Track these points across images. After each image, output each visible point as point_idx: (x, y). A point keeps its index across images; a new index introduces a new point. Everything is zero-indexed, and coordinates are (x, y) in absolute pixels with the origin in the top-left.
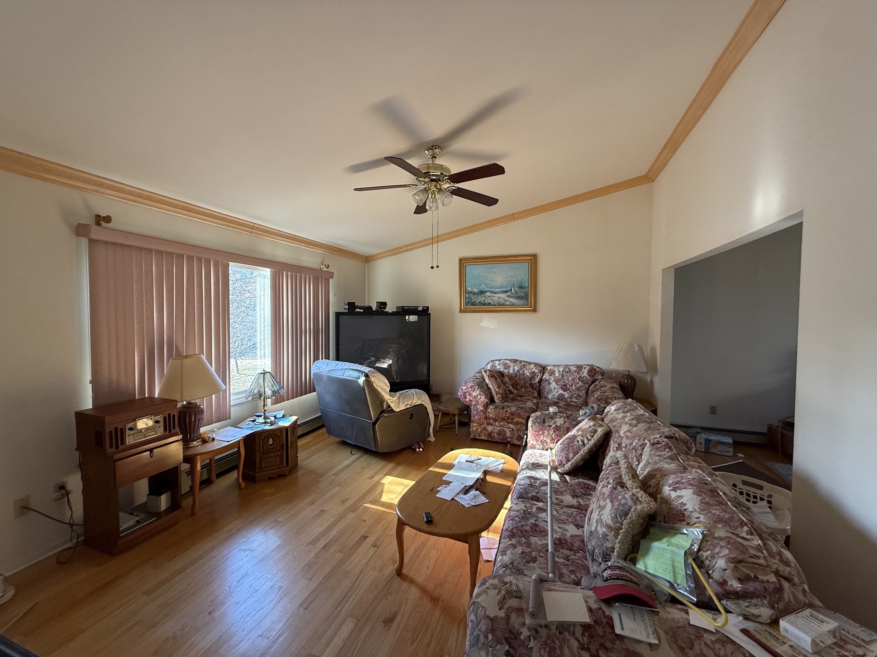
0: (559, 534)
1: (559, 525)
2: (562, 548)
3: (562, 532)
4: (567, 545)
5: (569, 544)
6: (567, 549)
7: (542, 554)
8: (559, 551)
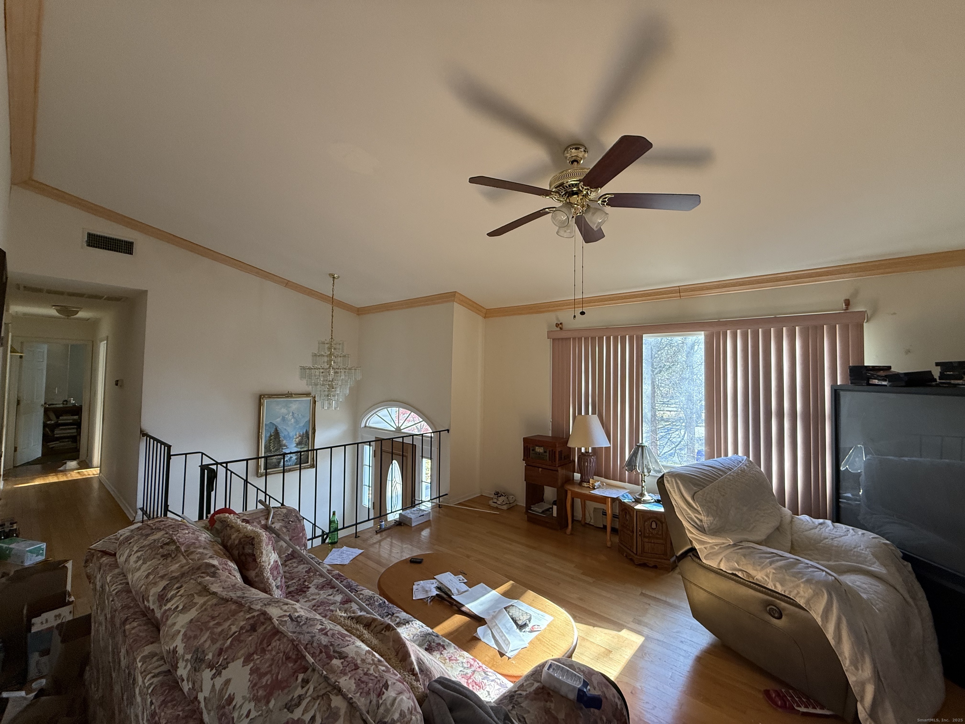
0: (309, 595)
1: (317, 600)
2: (297, 589)
3: (308, 598)
4: (295, 593)
5: (295, 594)
6: (293, 591)
7: (306, 577)
8: (297, 586)
